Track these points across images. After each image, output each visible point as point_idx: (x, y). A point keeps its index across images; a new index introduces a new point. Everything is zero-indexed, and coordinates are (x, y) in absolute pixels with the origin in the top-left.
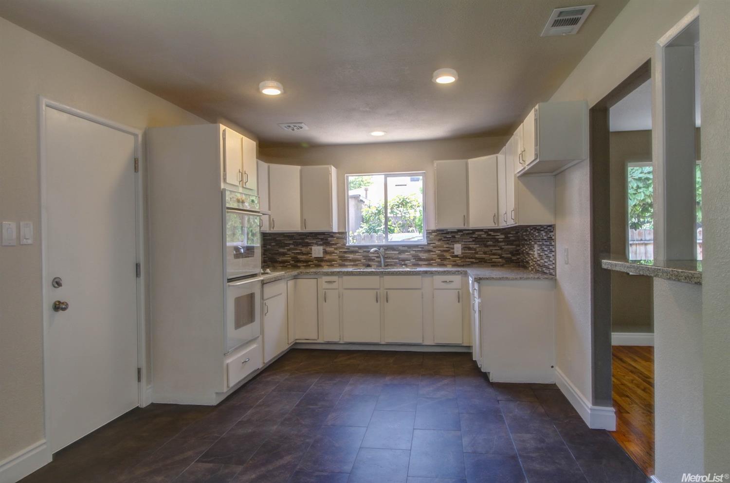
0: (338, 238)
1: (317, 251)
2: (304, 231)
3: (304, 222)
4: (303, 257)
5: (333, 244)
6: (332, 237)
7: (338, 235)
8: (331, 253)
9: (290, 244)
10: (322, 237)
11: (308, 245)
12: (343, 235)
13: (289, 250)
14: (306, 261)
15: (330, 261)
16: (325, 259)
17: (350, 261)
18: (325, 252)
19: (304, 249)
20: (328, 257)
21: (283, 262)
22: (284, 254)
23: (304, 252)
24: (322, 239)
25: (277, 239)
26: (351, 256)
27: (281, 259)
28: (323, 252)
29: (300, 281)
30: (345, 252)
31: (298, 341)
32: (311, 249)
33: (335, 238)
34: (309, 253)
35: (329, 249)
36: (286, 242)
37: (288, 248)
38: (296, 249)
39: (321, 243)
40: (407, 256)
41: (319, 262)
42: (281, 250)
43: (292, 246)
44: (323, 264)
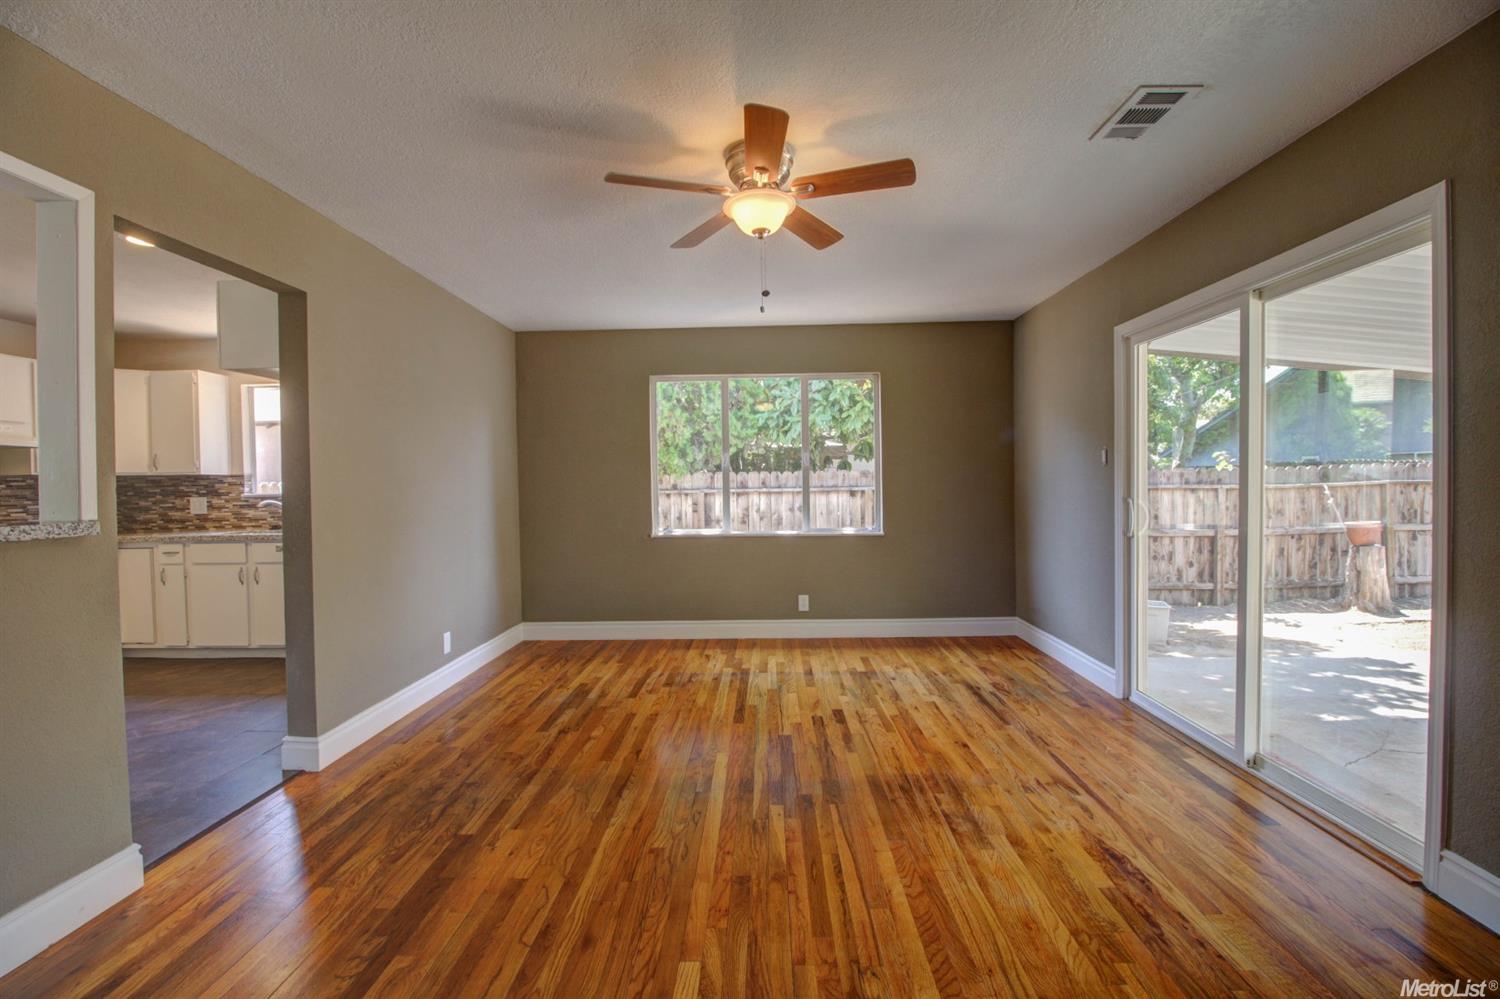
0: (230, 484)
1: (198, 505)
2: (154, 472)
3: (154, 462)
4: (177, 515)
5: (223, 494)
6: (221, 482)
7: (230, 480)
8: (219, 508)
9: (156, 493)
10: (205, 483)
11: (187, 495)
12: (238, 480)
13: (154, 503)
14: (183, 521)
15: (219, 520)
16: (210, 517)
17: (251, 520)
18: (211, 506)
19: (178, 502)
20: (215, 514)
21: (146, 522)
22: (147, 510)
23: (179, 507)
24: (206, 486)
25: (137, 485)
26: (251, 513)
27: (142, 517)
28: (208, 507)
30: (242, 507)
32: (189, 501)
33: (226, 485)
34: (186, 508)
35: (215, 501)
36: (151, 491)
37: (153, 499)
38: (167, 502)
39: (204, 492)
41: (202, 523)
42: (143, 503)
43: (158, 497)
44: (208, 525)
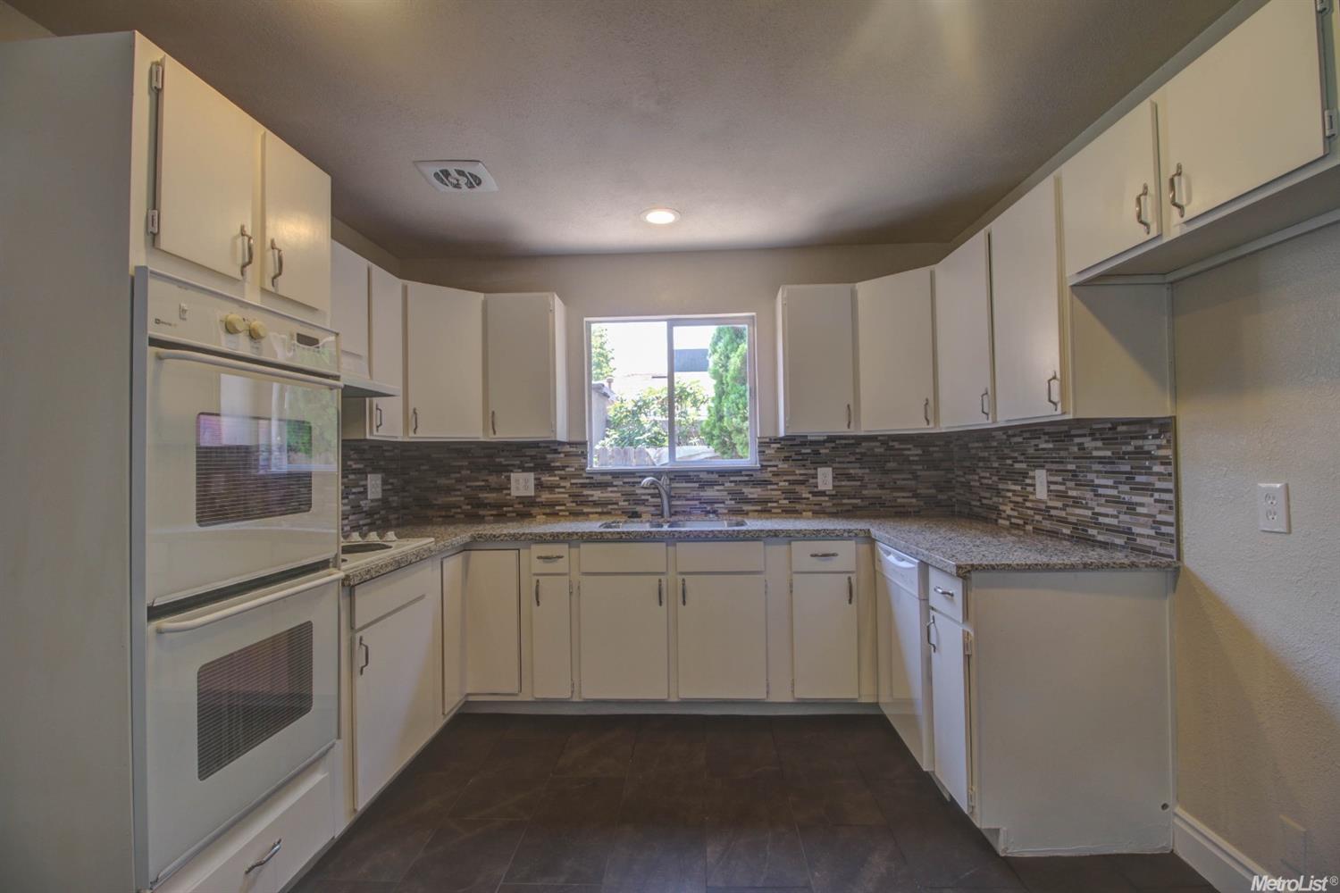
0: (567, 454)
1: (522, 484)
2: (491, 438)
3: (491, 420)
4: (490, 497)
5: (558, 468)
6: (556, 451)
7: (567, 448)
8: (551, 488)
9: (461, 468)
10: (533, 452)
11: (508, 469)
12: (579, 448)
13: (459, 481)
14: (498, 506)
15: (552, 504)
16: (538, 500)
17: (595, 504)
18: (540, 486)
19: (493, 479)
20: (545, 496)
21: (448, 507)
22: (448, 490)
23: (493, 485)
24: (533, 458)
25: (434, 456)
26: (597, 494)
27: (441, 500)
28: (536, 485)
29: (476, 556)
30: (584, 486)
31: (471, 699)
32: (509, 478)
33: (562, 455)
34: (505, 487)
35: (546, 478)
36: (455, 464)
37: (458, 475)
38: (477, 480)
39: (532, 465)
40: (717, 493)
41: (526, 508)
42: (442, 481)
43: (464, 472)
44: (534, 511)
